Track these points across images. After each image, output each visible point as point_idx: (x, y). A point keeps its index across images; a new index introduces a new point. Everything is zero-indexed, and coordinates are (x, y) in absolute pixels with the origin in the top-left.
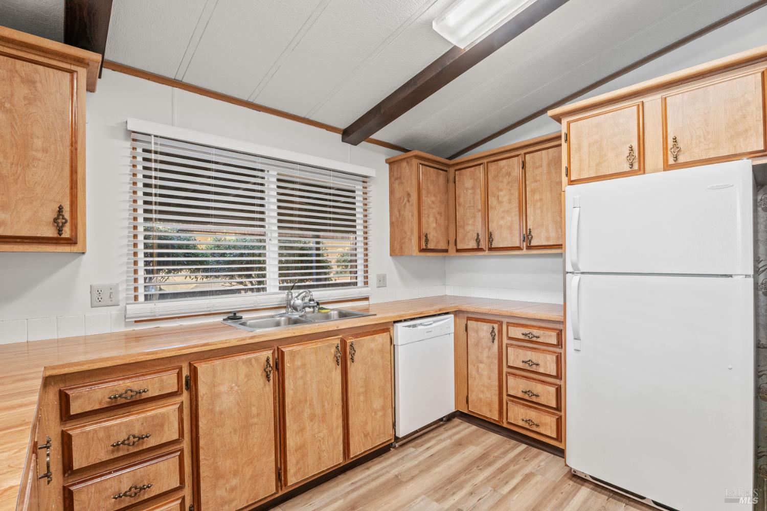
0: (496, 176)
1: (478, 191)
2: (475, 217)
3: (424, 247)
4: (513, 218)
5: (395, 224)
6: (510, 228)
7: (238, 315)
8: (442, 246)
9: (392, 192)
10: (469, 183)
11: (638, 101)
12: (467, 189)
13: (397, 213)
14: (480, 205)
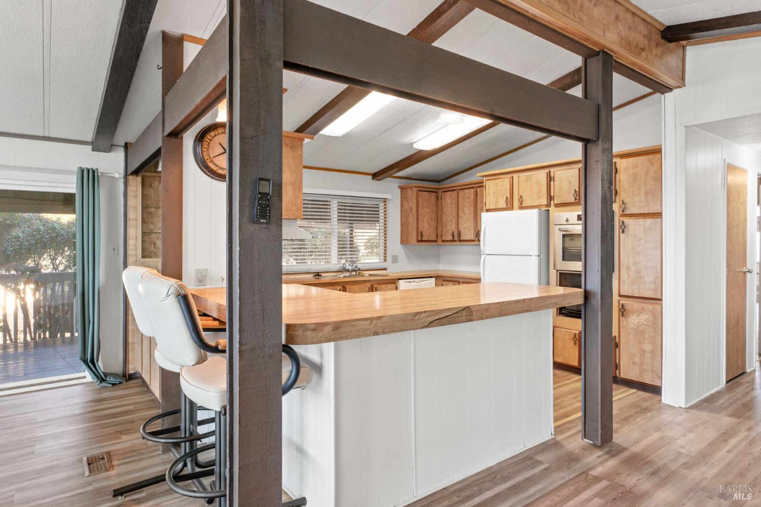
0: (463, 199)
1: (454, 206)
2: (452, 221)
3: (420, 239)
4: (471, 223)
5: (404, 225)
6: (470, 229)
7: (320, 274)
8: (433, 238)
9: (402, 205)
10: (449, 201)
11: (510, 176)
12: (448, 204)
13: (405, 218)
14: (455, 214)
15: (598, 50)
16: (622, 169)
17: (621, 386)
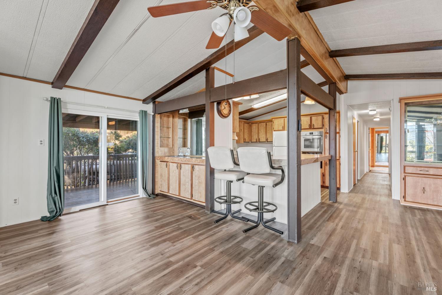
0: (261, 126)
1: (257, 129)
2: (256, 135)
3: (245, 141)
4: (264, 136)
6: (263, 137)
8: (248, 141)
10: (254, 127)
12: (254, 128)
14: (257, 132)
15: (334, 82)
16: (325, 118)
17: (326, 189)
